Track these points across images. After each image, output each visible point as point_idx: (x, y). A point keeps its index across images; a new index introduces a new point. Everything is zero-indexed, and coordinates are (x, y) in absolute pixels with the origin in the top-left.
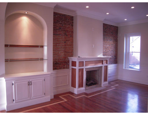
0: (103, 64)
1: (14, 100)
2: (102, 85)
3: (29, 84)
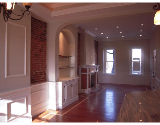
0: (96, 70)
1: (65, 100)
2: (96, 87)
3: (71, 87)
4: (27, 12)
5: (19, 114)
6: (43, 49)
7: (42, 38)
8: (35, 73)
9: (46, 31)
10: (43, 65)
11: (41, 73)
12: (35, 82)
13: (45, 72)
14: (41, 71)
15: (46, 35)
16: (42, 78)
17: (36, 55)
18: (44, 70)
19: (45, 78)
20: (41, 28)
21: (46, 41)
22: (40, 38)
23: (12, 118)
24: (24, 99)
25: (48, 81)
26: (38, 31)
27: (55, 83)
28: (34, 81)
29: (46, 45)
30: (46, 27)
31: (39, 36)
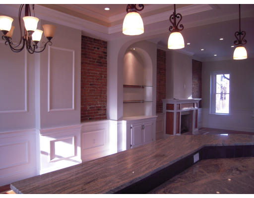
0: (194, 107)
1: (131, 146)
2: (193, 133)
3: (143, 128)
4: (49, 43)
5: (65, 156)
6: (102, 77)
7: (101, 63)
8: (90, 108)
9: (106, 53)
10: (102, 97)
11: (99, 109)
12: (90, 119)
13: (105, 107)
14: (99, 106)
15: (106, 58)
16: (100, 115)
17: (91, 85)
18: (104, 104)
19: (105, 115)
20: (98, 48)
21: (106, 66)
22: (97, 62)
23: (56, 159)
24: (72, 139)
25: (109, 119)
26: (95, 53)
27: (117, 122)
28: (88, 118)
29: (106, 72)
30: (106, 48)
31: (95, 59)
